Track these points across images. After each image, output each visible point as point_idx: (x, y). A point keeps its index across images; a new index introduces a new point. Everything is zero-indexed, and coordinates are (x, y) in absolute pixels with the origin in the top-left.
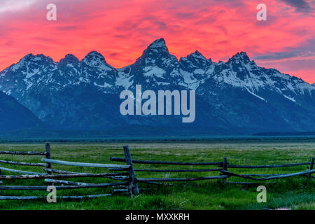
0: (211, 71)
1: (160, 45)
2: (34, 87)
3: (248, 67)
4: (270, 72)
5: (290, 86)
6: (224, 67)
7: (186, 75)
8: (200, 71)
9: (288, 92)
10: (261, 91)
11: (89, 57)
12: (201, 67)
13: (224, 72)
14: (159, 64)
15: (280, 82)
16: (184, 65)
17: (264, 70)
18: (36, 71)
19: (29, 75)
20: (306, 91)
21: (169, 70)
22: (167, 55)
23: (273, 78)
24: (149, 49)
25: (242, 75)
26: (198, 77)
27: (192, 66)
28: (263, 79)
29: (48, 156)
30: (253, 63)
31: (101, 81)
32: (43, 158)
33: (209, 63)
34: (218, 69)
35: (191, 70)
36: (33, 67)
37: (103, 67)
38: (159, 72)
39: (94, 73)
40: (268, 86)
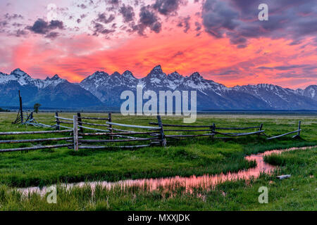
0: (182, 80)
1: (158, 68)
2: (99, 87)
3: (199, 79)
4: (209, 81)
5: (219, 88)
6: (188, 79)
7: (171, 82)
8: (177, 81)
9: (218, 91)
10: (205, 90)
11: (125, 73)
12: (177, 79)
13: (188, 81)
14: (158, 77)
15: (214, 86)
16: (170, 78)
17: (207, 81)
18: (100, 79)
19: (97, 81)
20: (226, 91)
21: (162, 80)
22: (161, 73)
23: (211, 84)
24: (153, 70)
25: (196, 83)
26: (176, 83)
27: (173, 78)
28: (206, 85)
29: (110, 120)
30: (202, 77)
31: (131, 85)
32: (107, 122)
33: (181, 77)
34: (185, 80)
35: (172, 80)
36: (99, 77)
37: (132, 78)
38: (158, 81)
39: (127, 80)
40: (209, 88)
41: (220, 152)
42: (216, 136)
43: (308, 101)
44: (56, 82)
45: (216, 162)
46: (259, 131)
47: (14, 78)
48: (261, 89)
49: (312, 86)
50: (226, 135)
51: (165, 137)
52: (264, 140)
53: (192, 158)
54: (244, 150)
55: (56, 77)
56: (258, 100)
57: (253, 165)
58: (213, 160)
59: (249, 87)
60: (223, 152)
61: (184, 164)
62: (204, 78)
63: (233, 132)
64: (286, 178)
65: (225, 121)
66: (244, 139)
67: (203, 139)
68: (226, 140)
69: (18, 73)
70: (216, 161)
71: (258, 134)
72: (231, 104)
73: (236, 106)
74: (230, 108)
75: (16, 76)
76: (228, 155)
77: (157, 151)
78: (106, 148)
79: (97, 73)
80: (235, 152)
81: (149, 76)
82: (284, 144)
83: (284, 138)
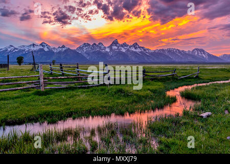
0: (128, 47)
1: (116, 41)
3: (137, 46)
4: (143, 48)
5: (147, 51)
6: (132, 46)
7: (123, 48)
8: (126, 47)
9: (147, 53)
10: (140, 52)
11: (99, 44)
14: (116, 46)
15: (145, 50)
16: (122, 46)
21: (118, 47)
22: (118, 43)
24: (114, 42)
25: (136, 48)
26: (125, 49)
27: (124, 46)
28: (141, 49)
29: (78, 68)
31: (102, 50)
32: (76, 69)
33: (128, 45)
34: (130, 47)
36: (86, 46)
37: (102, 46)
38: (116, 48)
39: (100, 48)
40: (142, 51)
41: (149, 89)
42: (146, 77)
43: (193, 56)
44: (64, 49)
47: (42, 47)
48: (169, 51)
49: (196, 49)
50: (152, 76)
52: (177, 79)
53: (128, 95)
54: (165, 87)
55: (63, 47)
56: (167, 57)
58: (143, 97)
59: (163, 50)
60: (151, 89)
61: (120, 101)
62: (140, 46)
63: (156, 74)
65: (150, 68)
66: (164, 79)
68: (152, 80)
69: (43, 44)
70: (146, 97)
71: (173, 75)
72: (154, 59)
73: (156, 60)
74: (153, 61)
75: (43, 46)
76: (154, 91)
79: (85, 44)
81: (111, 45)
82: (190, 81)
83: (189, 78)
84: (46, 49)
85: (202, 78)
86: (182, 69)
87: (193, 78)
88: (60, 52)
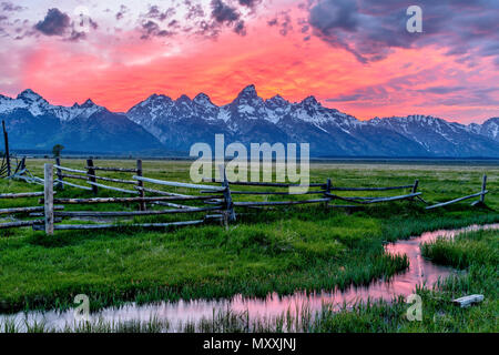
0: (288, 109)
1: (251, 89)
2: (156, 119)
3: (316, 107)
4: (331, 111)
5: (346, 122)
6: (298, 107)
7: (270, 112)
8: (281, 110)
9: (345, 127)
10: (324, 126)
11: (198, 97)
12: (280, 106)
13: (298, 110)
14: (250, 103)
15: (339, 118)
16: (268, 105)
17: (327, 109)
18: (159, 107)
19: (153, 110)
20: (358, 126)
21: (257, 108)
22: (256, 97)
23: (333, 116)
24: (243, 92)
25: (311, 113)
26: (279, 114)
27: (274, 105)
28: (327, 116)
29: (139, 173)
30: (319, 104)
31: (207, 115)
32: (135, 176)
33: (287, 104)
34: (294, 109)
35: (273, 109)
36: (157, 103)
37: (208, 105)
38: (250, 109)
39: (202, 109)
40: (330, 122)
41: (337, 237)
42: (332, 204)
43: (488, 142)
44: (89, 112)
45: (327, 260)
46: (412, 194)
47: (22, 105)
48: (414, 123)
49: (495, 120)
50: (351, 201)
51: (232, 205)
52: (421, 211)
53: (279, 252)
54: (384, 231)
55: (89, 104)
56: (408, 141)
57: (401, 266)
58: (319, 256)
59: (394, 120)
60: (343, 236)
61: (257, 264)
63: (363, 195)
64: (475, 303)
65: (353, 176)
66: (385, 209)
67: (308, 210)
68: (351, 210)
69: (28, 96)
70: (326, 257)
71: (410, 199)
72: (366, 148)
73: (373, 150)
74: (365, 154)
75: (26, 101)
76: (350, 243)
77: (210, 235)
78: (112, 229)
79: (154, 97)
80: (366, 235)
81: (236, 103)
82: (458, 217)
83: (457, 207)
84: (35, 111)
85: (494, 207)
86: (447, 181)
87: (467, 208)
88: (77, 121)
